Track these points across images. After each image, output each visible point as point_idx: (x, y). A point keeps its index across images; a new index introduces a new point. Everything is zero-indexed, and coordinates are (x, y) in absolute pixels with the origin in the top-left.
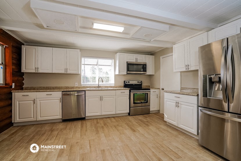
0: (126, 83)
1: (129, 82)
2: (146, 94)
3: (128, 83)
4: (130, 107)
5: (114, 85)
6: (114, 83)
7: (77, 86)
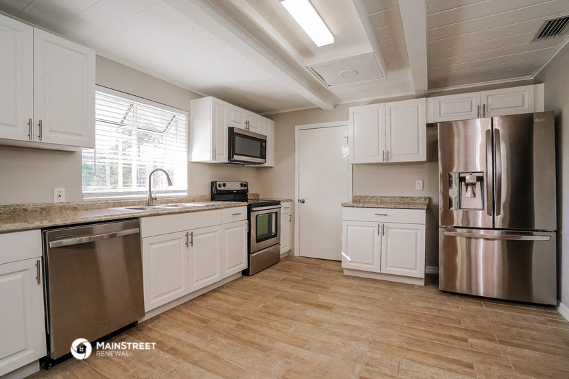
0: (218, 188)
1: (224, 185)
2: (274, 216)
3: (223, 188)
4: (249, 252)
5: (186, 194)
6: (186, 188)
7: (63, 200)
